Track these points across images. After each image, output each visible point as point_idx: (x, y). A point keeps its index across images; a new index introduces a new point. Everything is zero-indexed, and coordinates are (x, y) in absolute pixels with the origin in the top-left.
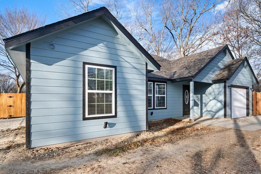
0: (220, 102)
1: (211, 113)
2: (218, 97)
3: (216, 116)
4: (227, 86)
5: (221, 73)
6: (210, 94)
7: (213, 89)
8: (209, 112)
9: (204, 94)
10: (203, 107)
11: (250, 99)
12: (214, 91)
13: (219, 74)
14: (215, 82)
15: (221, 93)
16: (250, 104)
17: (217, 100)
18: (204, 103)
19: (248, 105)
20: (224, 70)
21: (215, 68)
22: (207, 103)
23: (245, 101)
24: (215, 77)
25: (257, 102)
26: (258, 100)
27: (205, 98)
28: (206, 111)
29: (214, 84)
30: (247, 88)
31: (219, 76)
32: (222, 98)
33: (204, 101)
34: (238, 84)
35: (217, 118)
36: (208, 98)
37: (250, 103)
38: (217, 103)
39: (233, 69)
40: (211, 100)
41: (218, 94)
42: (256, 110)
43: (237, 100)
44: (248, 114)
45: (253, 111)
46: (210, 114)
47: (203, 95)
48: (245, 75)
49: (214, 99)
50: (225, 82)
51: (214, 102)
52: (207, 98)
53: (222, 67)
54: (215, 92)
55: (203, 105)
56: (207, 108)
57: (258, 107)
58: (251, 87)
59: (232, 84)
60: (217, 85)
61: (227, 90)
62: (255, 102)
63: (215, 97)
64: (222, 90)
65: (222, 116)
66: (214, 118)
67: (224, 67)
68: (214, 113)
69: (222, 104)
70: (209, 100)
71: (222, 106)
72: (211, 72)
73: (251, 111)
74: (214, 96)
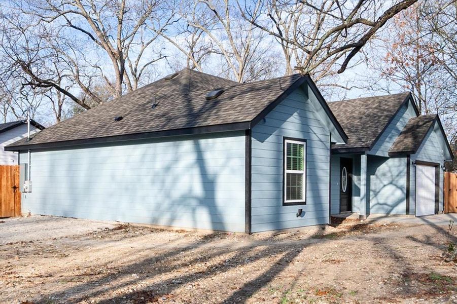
0: (401, 188)
1: (386, 207)
2: (397, 181)
3: (393, 212)
4: (411, 163)
5: (402, 141)
6: (384, 175)
7: (390, 167)
8: (381, 206)
9: (374, 175)
10: (371, 198)
11: (441, 185)
12: (390, 171)
13: (399, 142)
14: (393, 155)
15: (402, 174)
16: (441, 193)
17: (395, 185)
18: (373, 191)
19: (437, 195)
20: (406, 135)
21: (393, 131)
22: (378, 190)
23: (433, 187)
24: (394, 146)
25: (450, 190)
26: (451, 187)
27: (375, 182)
28: (376, 204)
29: (390, 159)
30: (436, 166)
31: (399, 145)
32: (403, 182)
33: (372, 187)
34: (425, 160)
35: (395, 216)
36: (381, 182)
37: (440, 191)
38: (396, 190)
39: (420, 135)
40: (385, 186)
41: (398, 176)
42: (449, 203)
43: (422, 186)
44: (437, 211)
45: (444, 205)
46: (383, 209)
47: (372, 177)
48: (434, 144)
49: (391, 183)
50: (408, 156)
51: (389, 189)
52: (378, 181)
53: (401, 129)
54: (393, 173)
55: (371, 193)
56: (377, 200)
57: (451, 198)
58: (442, 164)
59: (417, 159)
60: (396, 160)
61: (411, 170)
62: (448, 190)
63: (393, 181)
64: (404, 169)
65: (403, 212)
66: (389, 215)
67: (405, 129)
68: (390, 208)
69: (403, 192)
70: (382, 185)
71: (404, 196)
72: (387, 139)
73: (441, 206)
74: (391, 180)
